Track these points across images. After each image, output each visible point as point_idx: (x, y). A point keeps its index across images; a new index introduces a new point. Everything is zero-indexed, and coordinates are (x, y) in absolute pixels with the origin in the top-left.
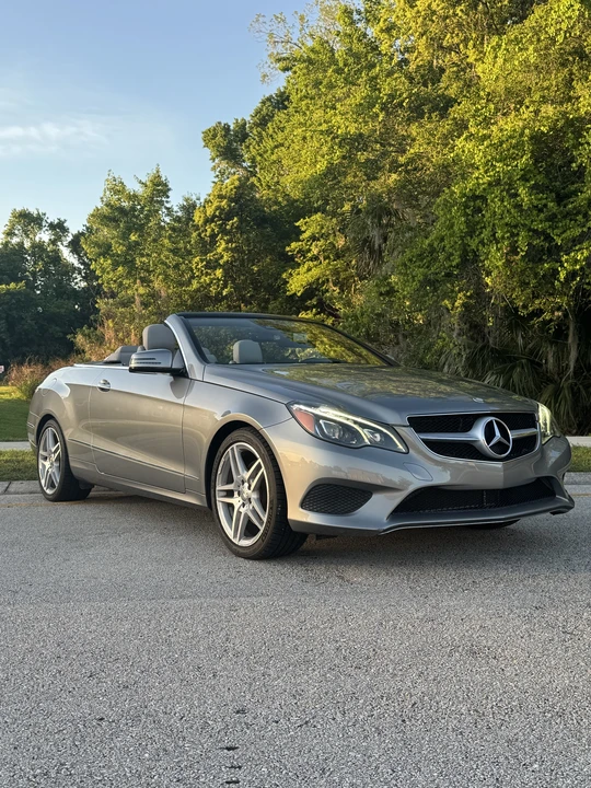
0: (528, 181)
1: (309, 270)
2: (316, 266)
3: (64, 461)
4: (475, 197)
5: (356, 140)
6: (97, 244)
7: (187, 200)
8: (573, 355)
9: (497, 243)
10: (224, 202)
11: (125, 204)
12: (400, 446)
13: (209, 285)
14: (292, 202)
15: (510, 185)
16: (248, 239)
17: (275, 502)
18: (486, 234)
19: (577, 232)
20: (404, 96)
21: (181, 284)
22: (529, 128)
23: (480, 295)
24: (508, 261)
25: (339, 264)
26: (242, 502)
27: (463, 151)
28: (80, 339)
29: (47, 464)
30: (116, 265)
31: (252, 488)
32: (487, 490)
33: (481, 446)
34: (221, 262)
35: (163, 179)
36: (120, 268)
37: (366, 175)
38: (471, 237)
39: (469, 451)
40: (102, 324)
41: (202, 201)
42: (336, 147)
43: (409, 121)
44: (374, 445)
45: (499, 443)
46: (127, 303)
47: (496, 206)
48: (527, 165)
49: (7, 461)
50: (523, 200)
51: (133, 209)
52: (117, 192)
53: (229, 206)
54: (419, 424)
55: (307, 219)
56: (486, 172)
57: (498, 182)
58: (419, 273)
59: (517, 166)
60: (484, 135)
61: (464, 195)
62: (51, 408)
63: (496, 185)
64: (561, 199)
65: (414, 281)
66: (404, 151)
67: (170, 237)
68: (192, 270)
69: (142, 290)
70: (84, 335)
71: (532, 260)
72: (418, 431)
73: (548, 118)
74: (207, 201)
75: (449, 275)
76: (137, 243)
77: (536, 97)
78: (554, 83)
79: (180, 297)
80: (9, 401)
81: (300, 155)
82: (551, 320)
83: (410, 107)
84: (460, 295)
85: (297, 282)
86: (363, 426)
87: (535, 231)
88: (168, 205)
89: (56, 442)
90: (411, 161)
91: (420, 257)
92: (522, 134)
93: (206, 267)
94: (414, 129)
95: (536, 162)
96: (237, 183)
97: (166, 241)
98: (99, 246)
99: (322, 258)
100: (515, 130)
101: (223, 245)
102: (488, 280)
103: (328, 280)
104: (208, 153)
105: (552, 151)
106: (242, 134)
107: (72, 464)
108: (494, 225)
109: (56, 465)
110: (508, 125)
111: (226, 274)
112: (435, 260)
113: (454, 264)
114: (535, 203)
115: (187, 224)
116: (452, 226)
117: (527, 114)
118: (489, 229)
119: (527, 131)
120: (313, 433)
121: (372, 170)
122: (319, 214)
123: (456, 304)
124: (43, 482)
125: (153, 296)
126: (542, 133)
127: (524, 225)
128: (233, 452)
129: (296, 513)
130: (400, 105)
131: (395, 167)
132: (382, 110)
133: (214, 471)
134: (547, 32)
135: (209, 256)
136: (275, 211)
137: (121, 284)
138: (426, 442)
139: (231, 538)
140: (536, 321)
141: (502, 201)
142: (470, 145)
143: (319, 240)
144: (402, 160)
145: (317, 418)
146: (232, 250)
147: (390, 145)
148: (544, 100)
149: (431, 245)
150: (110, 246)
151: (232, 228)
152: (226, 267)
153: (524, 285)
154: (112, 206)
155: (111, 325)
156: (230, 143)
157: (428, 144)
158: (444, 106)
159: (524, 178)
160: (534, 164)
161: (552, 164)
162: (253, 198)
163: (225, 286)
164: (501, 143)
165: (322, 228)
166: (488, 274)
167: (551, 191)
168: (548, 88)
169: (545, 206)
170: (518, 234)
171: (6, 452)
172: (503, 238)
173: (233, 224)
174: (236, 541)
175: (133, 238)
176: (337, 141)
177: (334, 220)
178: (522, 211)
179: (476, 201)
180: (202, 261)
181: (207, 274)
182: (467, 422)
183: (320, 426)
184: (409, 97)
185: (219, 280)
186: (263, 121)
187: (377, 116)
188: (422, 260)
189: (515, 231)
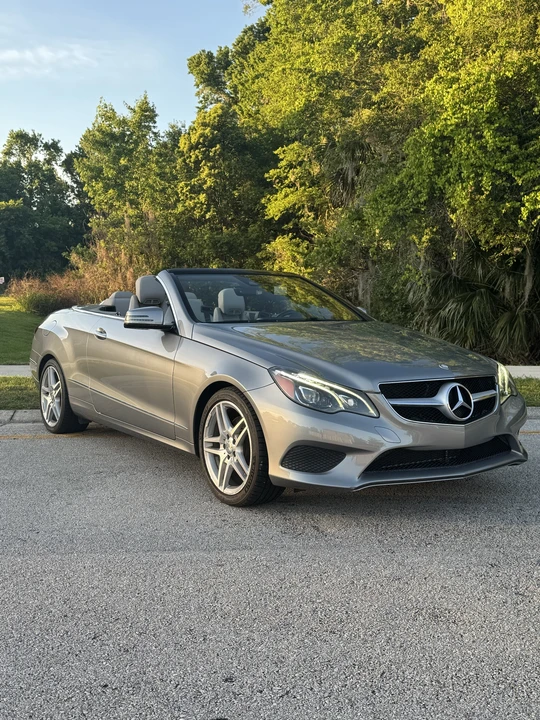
0: (492, 123)
1: (286, 196)
2: (292, 193)
3: (64, 397)
4: (443, 138)
5: (333, 78)
6: (89, 168)
7: (172, 127)
8: (529, 285)
9: (463, 182)
10: (208, 130)
11: (116, 130)
12: (372, 412)
13: (193, 209)
14: (271, 131)
15: (476, 127)
16: (229, 166)
17: (257, 458)
18: (452, 173)
19: (537, 174)
20: (379, 37)
21: (167, 207)
22: (495, 73)
23: (445, 230)
24: (472, 199)
25: (314, 190)
26: (226, 454)
27: (433, 93)
28: (74, 258)
29: (49, 399)
30: (106, 188)
31: (237, 443)
32: (449, 451)
33: (445, 411)
34: (205, 187)
35: (151, 105)
36: (111, 191)
37: (341, 112)
38: (439, 176)
39: (434, 415)
40: (94, 244)
41: (187, 128)
42: (314, 85)
43: (383, 60)
44: (348, 410)
45: (462, 407)
46: (117, 224)
47: (463, 147)
48: (492, 108)
49: (11, 389)
50: (487, 142)
51: (123, 134)
52: (108, 118)
53: (212, 133)
54: (389, 391)
55: (285, 148)
56: (454, 114)
57: (465, 124)
58: (390, 208)
59: (482, 109)
60: (453, 78)
61: (433, 136)
62: (52, 349)
63: (462, 127)
64: (523, 141)
65: (384, 216)
66: (377, 90)
67: (157, 162)
68: (177, 194)
69: (131, 212)
70: (77, 253)
71: (495, 199)
72: (388, 397)
73: (513, 63)
74: (192, 129)
75: (417, 211)
76: (126, 168)
77: (503, 42)
78: (519, 30)
79: (166, 218)
80: (8, 312)
81: (280, 86)
82: (511, 255)
83: (384, 47)
84: (427, 231)
85: (275, 207)
86: (339, 392)
87: (498, 172)
88: (155, 130)
89: (57, 380)
90: (383, 100)
91: (391, 193)
92: (488, 79)
93: (191, 191)
94: (387, 69)
95: (501, 104)
96: (220, 112)
97: (154, 165)
98: (92, 170)
99: (298, 185)
100: (481, 75)
101: (207, 171)
102: (453, 217)
103: (303, 206)
104: (193, 79)
105: (516, 94)
106: (224, 61)
107: (71, 401)
108: (460, 165)
109: (57, 400)
110: (475, 69)
111: (210, 198)
112: (404, 196)
113: (422, 200)
114: (499, 145)
115: (173, 151)
116: (421, 164)
117: (494, 58)
118: (455, 169)
119: (493, 76)
120: (293, 398)
121: (347, 107)
122: (297, 143)
123: (424, 239)
124: (45, 415)
125: (141, 217)
126: (507, 77)
127: (488, 166)
128: (219, 408)
129: (276, 470)
130: (374, 45)
131: (369, 104)
132: (357, 50)
133: (202, 424)
135: (194, 181)
136: (255, 139)
137: (111, 206)
138: (396, 407)
139: (217, 484)
140: (496, 256)
141: (469, 143)
142: (439, 87)
143: (295, 167)
144: (375, 98)
145: (297, 384)
146: (214, 175)
147: (364, 83)
148: (509, 45)
149: (400, 182)
150: (100, 170)
151: (215, 155)
152: (209, 192)
153: (487, 221)
154: (104, 132)
155: (103, 245)
156: (214, 69)
157: (400, 84)
158: (415, 47)
159: (490, 121)
160: (499, 108)
161: (516, 107)
162: (234, 127)
163: (208, 210)
164: (468, 87)
165: (299, 156)
166: (454, 211)
167: (514, 134)
168: (514, 34)
169: (508, 147)
170: (482, 175)
171: (11, 379)
172: (468, 177)
173: (216, 151)
174: (221, 489)
175: (123, 162)
176: (314, 79)
177: (310, 149)
178: (486, 152)
179: (444, 142)
180: (187, 185)
181: (191, 198)
182: (433, 388)
183: (299, 392)
184: (383, 38)
185: (202, 204)
186: (245, 50)
187: (353, 55)
188: (392, 196)
189: (480, 171)
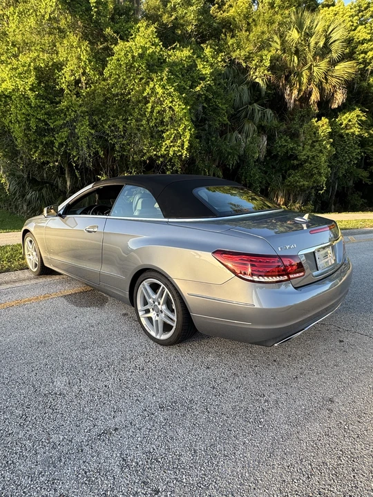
0: (34, 91)
9: (19, 123)
19: (61, 122)
24: (25, 133)
48: (33, 83)
50: (31, 101)
71: (39, 135)
92: (29, 65)
108: (16, 113)
114: (39, 104)
118: (14, 115)
119: (32, 64)
126: (41, 67)
127: (33, 116)
134: (40, 12)
169: (44, 106)
178: (31, 107)
189: (29, 118)
